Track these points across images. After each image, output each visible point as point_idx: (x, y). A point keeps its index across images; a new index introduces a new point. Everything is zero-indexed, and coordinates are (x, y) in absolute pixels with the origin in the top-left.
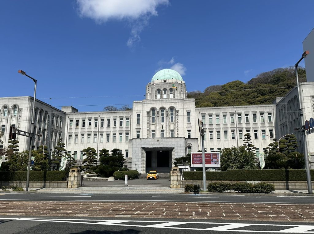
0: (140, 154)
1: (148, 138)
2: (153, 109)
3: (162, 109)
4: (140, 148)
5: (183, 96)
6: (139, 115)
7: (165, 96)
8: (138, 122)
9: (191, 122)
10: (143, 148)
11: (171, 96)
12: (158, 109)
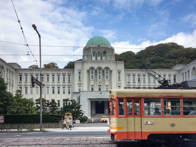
0: (87, 104)
1: (88, 91)
2: (92, 68)
3: (100, 68)
4: (87, 99)
5: (113, 59)
6: (80, 73)
7: (99, 58)
8: (80, 78)
9: (121, 79)
10: (89, 99)
11: (104, 58)
12: (96, 68)
